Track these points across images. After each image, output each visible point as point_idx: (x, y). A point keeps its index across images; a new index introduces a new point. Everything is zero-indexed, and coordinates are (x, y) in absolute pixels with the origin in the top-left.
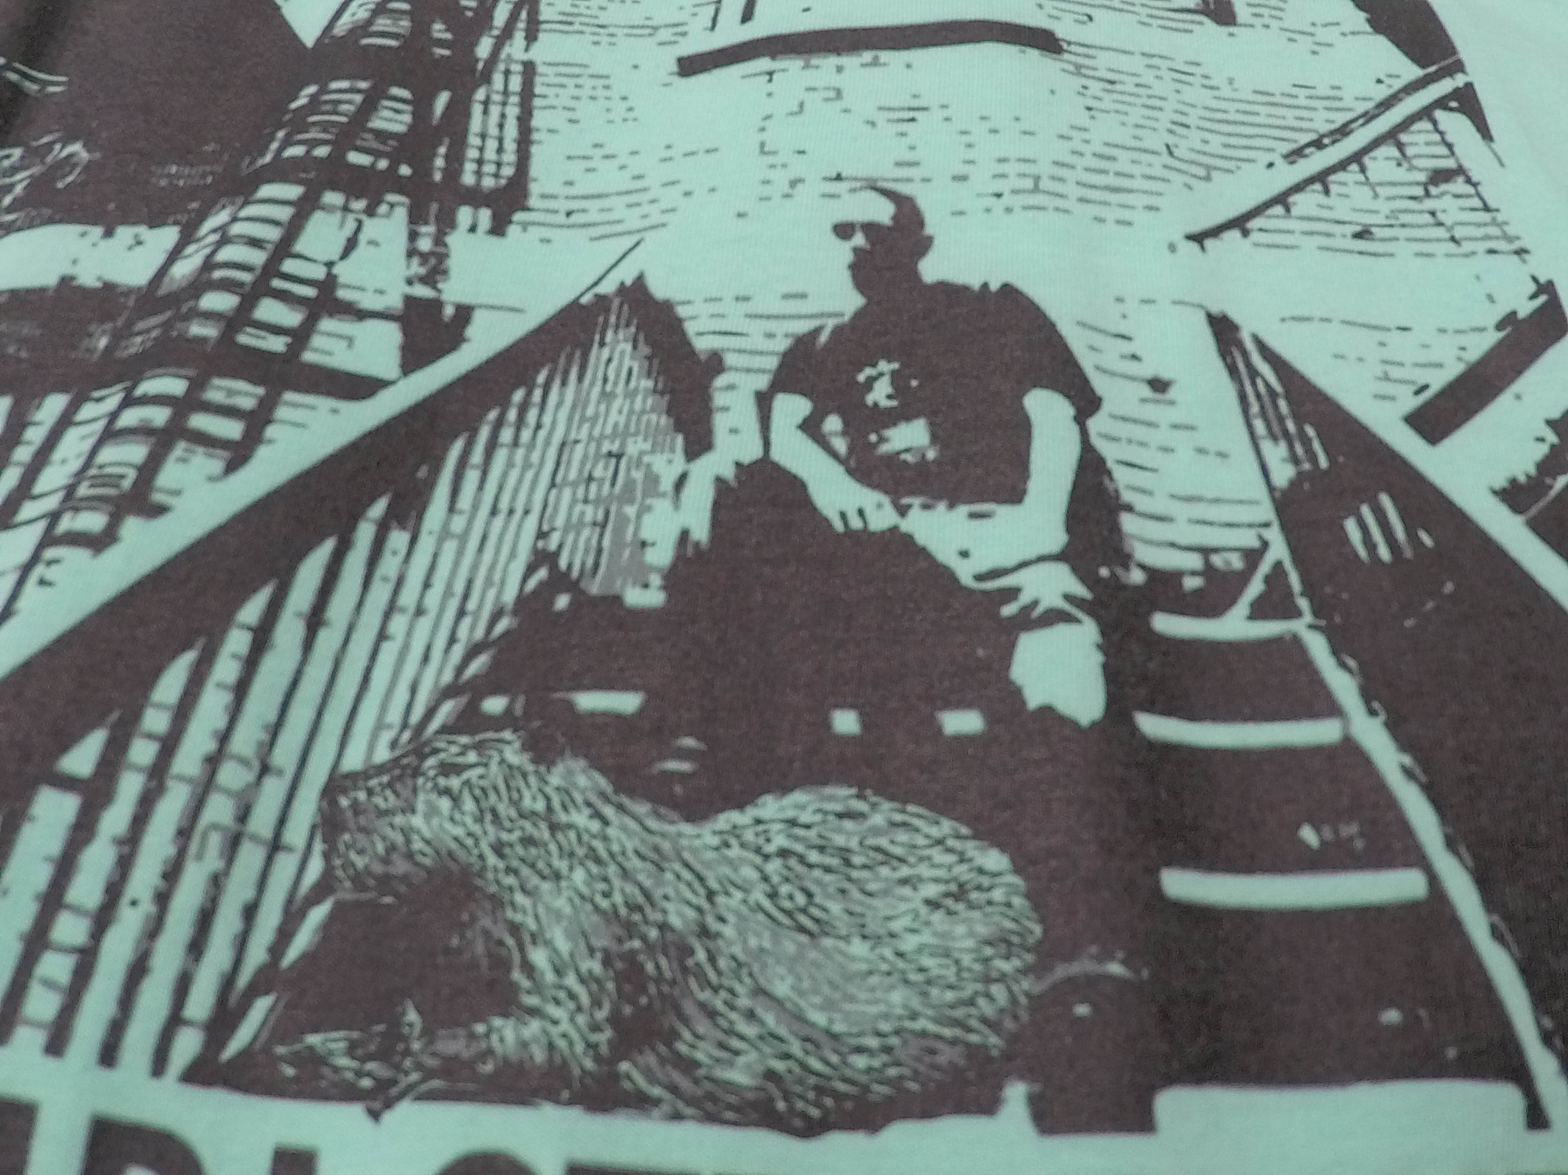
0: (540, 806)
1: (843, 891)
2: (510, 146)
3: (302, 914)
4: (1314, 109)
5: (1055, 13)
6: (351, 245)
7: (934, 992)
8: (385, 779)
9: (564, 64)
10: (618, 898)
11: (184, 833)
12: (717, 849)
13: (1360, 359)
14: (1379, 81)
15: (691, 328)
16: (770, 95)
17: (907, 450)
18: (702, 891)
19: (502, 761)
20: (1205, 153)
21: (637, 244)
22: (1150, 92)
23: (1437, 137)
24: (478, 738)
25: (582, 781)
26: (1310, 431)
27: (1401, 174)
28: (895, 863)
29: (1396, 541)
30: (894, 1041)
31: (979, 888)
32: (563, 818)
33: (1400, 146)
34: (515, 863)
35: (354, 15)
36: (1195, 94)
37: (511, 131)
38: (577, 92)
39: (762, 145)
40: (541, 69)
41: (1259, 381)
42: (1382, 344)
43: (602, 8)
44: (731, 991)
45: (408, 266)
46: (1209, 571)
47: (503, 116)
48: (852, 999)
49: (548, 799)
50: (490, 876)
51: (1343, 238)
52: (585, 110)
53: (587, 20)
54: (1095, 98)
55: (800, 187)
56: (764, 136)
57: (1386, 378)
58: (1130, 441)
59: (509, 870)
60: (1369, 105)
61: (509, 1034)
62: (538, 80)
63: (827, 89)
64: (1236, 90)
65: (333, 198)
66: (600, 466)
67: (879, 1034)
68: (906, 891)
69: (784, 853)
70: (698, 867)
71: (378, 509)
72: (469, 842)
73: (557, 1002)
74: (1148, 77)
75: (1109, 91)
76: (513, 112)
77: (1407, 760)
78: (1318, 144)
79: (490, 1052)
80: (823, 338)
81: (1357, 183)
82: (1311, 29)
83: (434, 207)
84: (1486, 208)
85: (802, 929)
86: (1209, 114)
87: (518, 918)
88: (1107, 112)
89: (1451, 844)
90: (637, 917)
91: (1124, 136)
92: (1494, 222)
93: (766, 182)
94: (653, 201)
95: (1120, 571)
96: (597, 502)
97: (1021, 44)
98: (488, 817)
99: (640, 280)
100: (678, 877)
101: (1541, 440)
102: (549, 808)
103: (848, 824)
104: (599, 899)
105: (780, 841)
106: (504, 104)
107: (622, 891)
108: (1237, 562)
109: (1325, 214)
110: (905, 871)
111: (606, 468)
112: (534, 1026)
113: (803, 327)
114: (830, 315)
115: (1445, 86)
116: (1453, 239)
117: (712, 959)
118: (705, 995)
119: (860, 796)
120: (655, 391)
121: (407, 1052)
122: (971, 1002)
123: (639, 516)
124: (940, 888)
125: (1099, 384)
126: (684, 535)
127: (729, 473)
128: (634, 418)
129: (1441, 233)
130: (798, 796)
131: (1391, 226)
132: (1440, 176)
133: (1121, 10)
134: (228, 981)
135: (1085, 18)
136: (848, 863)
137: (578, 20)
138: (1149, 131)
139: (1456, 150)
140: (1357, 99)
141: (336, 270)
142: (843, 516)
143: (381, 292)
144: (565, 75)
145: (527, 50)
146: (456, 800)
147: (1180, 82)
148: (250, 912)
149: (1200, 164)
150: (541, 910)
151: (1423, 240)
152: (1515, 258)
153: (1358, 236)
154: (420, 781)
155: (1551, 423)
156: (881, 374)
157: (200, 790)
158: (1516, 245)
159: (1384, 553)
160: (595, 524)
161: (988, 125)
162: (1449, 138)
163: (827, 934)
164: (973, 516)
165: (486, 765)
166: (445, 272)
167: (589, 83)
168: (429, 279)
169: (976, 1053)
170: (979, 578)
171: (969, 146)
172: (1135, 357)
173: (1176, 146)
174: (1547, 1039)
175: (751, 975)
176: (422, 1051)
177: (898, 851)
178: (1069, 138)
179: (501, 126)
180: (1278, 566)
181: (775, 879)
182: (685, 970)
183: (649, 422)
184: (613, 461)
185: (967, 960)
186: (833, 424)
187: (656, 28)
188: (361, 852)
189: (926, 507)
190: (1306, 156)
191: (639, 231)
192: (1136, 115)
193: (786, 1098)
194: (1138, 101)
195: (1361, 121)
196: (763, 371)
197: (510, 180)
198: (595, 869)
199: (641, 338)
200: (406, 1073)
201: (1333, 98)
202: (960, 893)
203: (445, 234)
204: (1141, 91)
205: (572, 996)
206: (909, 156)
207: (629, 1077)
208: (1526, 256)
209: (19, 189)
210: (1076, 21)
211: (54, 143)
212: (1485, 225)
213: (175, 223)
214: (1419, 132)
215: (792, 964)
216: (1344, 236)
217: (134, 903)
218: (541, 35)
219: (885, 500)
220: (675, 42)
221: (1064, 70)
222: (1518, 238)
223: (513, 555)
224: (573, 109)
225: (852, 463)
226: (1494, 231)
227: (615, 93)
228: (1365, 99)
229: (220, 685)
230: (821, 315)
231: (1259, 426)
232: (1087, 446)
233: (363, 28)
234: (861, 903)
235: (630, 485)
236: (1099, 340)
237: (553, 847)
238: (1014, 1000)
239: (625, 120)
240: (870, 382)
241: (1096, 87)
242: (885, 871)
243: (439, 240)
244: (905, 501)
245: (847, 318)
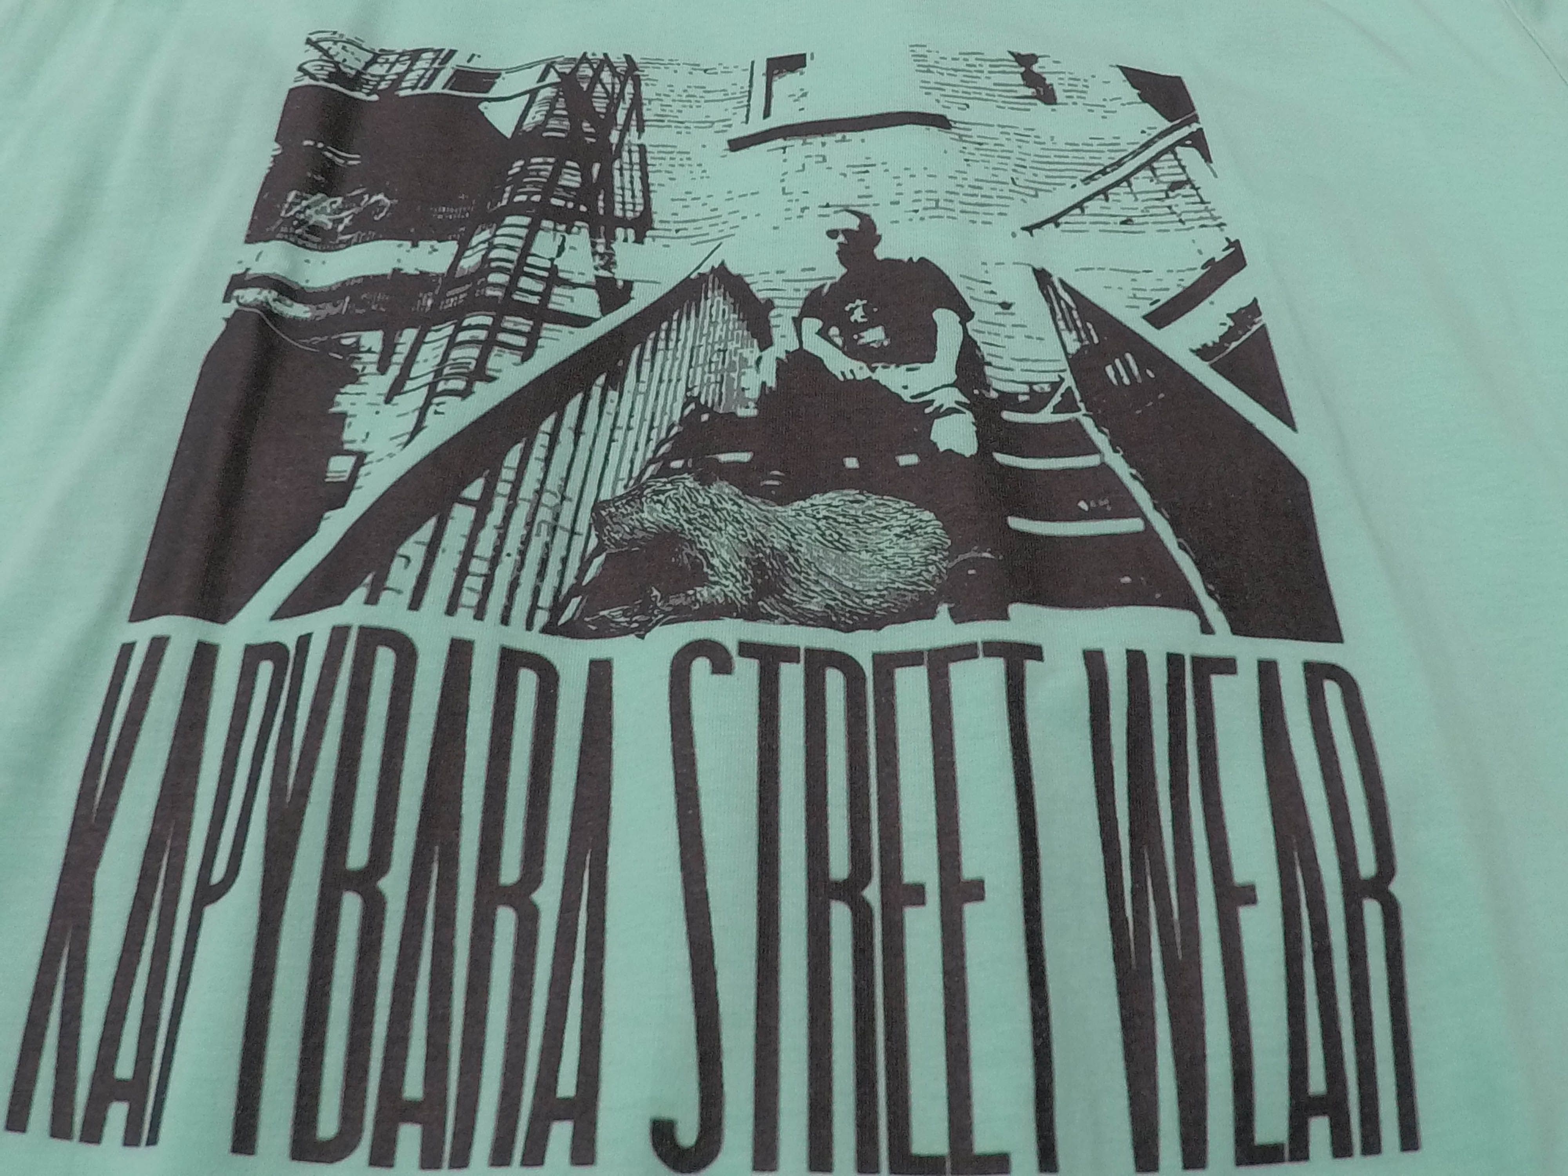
0: (708, 502)
1: (856, 533)
2: (639, 194)
3: (590, 561)
4: (1103, 152)
5: (946, 104)
6: (561, 249)
7: (902, 572)
8: (624, 501)
9: (663, 146)
10: (750, 537)
11: (530, 524)
12: (794, 517)
13: (1120, 288)
14: (1143, 132)
15: (753, 288)
16: (785, 161)
17: (874, 342)
18: (789, 534)
19: (685, 486)
20: (1034, 182)
21: (719, 246)
22: (1003, 148)
23: (1176, 163)
24: (670, 479)
25: (727, 490)
26: (1090, 326)
27: (1153, 186)
28: (880, 521)
29: (1133, 374)
30: (885, 592)
31: (921, 528)
32: (720, 506)
33: (1153, 170)
34: (698, 526)
35: (534, 118)
36: (1031, 148)
37: (638, 185)
38: (672, 162)
39: (784, 189)
40: (649, 149)
41: (1062, 302)
42: (1134, 280)
43: (680, 111)
44: (807, 573)
45: (594, 260)
46: (1032, 392)
47: (632, 177)
48: (864, 576)
49: (711, 499)
50: (687, 532)
51: (1114, 224)
52: (677, 172)
53: (672, 119)
54: (970, 153)
55: (806, 211)
56: (783, 184)
57: (1135, 297)
58: (989, 333)
59: (695, 529)
60: (1137, 147)
61: (705, 593)
62: (649, 156)
63: (817, 156)
64: (1055, 143)
65: (546, 223)
66: (715, 355)
67: (876, 590)
68: (886, 531)
69: (825, 518)
70: (786, 524)
71: (601, 380)
72: (674, 520)
73: (727, 579)
74: (1002, 139)
75: (978, 149)
76: (637, 174)
77: (1134, 472)
78: (1103, 172)
79: (698, 601)
80: (826, 290)
81: (1125, 193)
82: (1104, 103)
83: (602, 228)
84: (1202, 202)
85: (837, 548)
86: (1037, 159)
87: (704, 547)
88: (978, 161)
89: (1156, 507)
90: (759, 545)
91: (987, 175)
92: (1206, 209)
93: (788, 210)
94: (724, 223)
95: (984, 392)
96: (716, 372)
97: (926, 125)
98: (682, 509)
99: (723, 264)
100: (777, 528)
101: (1224, 324)
102: (712, 502)
103: (856, 505)
104: (740, 537)
105: (824, 513)
106: (631, 170)
107: (752, 534)
108: (1047, 388)
109: (1106, 212)
110: (885, 524)
111: (718, 357)
112: (717, 588)
113: (815, 285)
114: (828, 278)
115: (1185, 131)
116: (1181, 221)
117: (796, 561)
118: (795, 575)
119: (861, 493)
120: (739, 319)
121: (656, 607)
122: (920, 574)
123: (739, 377)
124: (903, 529)
125: (972, 305)
126: (764, 384)
127: (783, 356)
128: (730, 333)
129: (1175, 218)
130: (831, 494)
131: (1144, 216)
132: (1175, 186)
133: (986, 100)
134: (558, 590)
135: (965, 107)
136: (857, 521)
137: (666, 119)
138: (1002, 172)
139: (1187, 169)
140: (1128, 144)
141: (555, 263)
142: (843, 373)
143: (583, 274)
144: (664, 152)
145: (639, 137)
146: (664, 504)
147: (1020, 141)
148: (564, 561)
149: (1032, 188)
150: (714, 543)
151: (1162, 223)
152: (1217, 229)
153: (1123, 223)
154: (644, 499)
155: (1229, 315)
156: (857, 307)
157: (534, 505)
158: (1219, 221)
159: (1126, 381)
160: (716, 382)
161: (908, 173)
162: (1183, 163)
163: (850, 551)
164: (908, 370)
165: (677, 489)
166: (615, 263)
167: (679, 156)
168: (607, 267)
169: (924, 595)
170: (913, 397)
171: (899, 185)
172: (992, 292)
173: (1017, 179)
174: (1211, 594)
175: (815, 567)
176: (663, 606)
177: (881, 515)
178: (956, 178)
179: (632, 183)
180: (1069, 388)
181: (823, 528)
182: (785, 566)
183: (738, 334)
184: (722, 353)
185: (916, 558)
186: (834, 331)
187: (713, 123)
188: (618, 532)
189: (884, 367)
190: (1096, 180)
191: (718, 239)
192: (994, 162)
193: (836, 616)
194: (996, 154)
195: (1130, 157)
196: (796, 308)
197: (642, 213)
198: (737, 526)
199: (727, 294)
200: (656, 616)
201: (1114, 145)
202: (912, 530)
203: (611, 243)
204: (997, 148)
205: (733, 576)
206: (865, 192)
207: (762, 606)
208: (1223, 227)
209: (346, 221)
210: (959, 108)
211: (364, 193)
212: (1201, 211)
213: (453, 239)
214: (1165, 160)
215: (834, 562)
216: (1115, 223)
217: (509, 555)
218: (646, 128)
219: (864, 365)
220: (725, 131)
221: (952, 139)
222: (1220, 217)
223: (675, 399)
224: (671, 172)
225: (846, 349)
226: (1207, 215)
227: (694, 162)
228: (1133, 143)
229: (537, 459)
230: (823, 279)
231: (1062, 324)
232: (967, 337)
233: (541, 127)
234: (865, 538)
235: (732, 363)
236: (973, 284)
237: (716, 518)
238: (940, 571)
239: (702, 178)
240: (852, 310)
241: (971, 148)
242: (875, 524)
243: (608, 246)
244: (874, 365)
245: (837, 280)
